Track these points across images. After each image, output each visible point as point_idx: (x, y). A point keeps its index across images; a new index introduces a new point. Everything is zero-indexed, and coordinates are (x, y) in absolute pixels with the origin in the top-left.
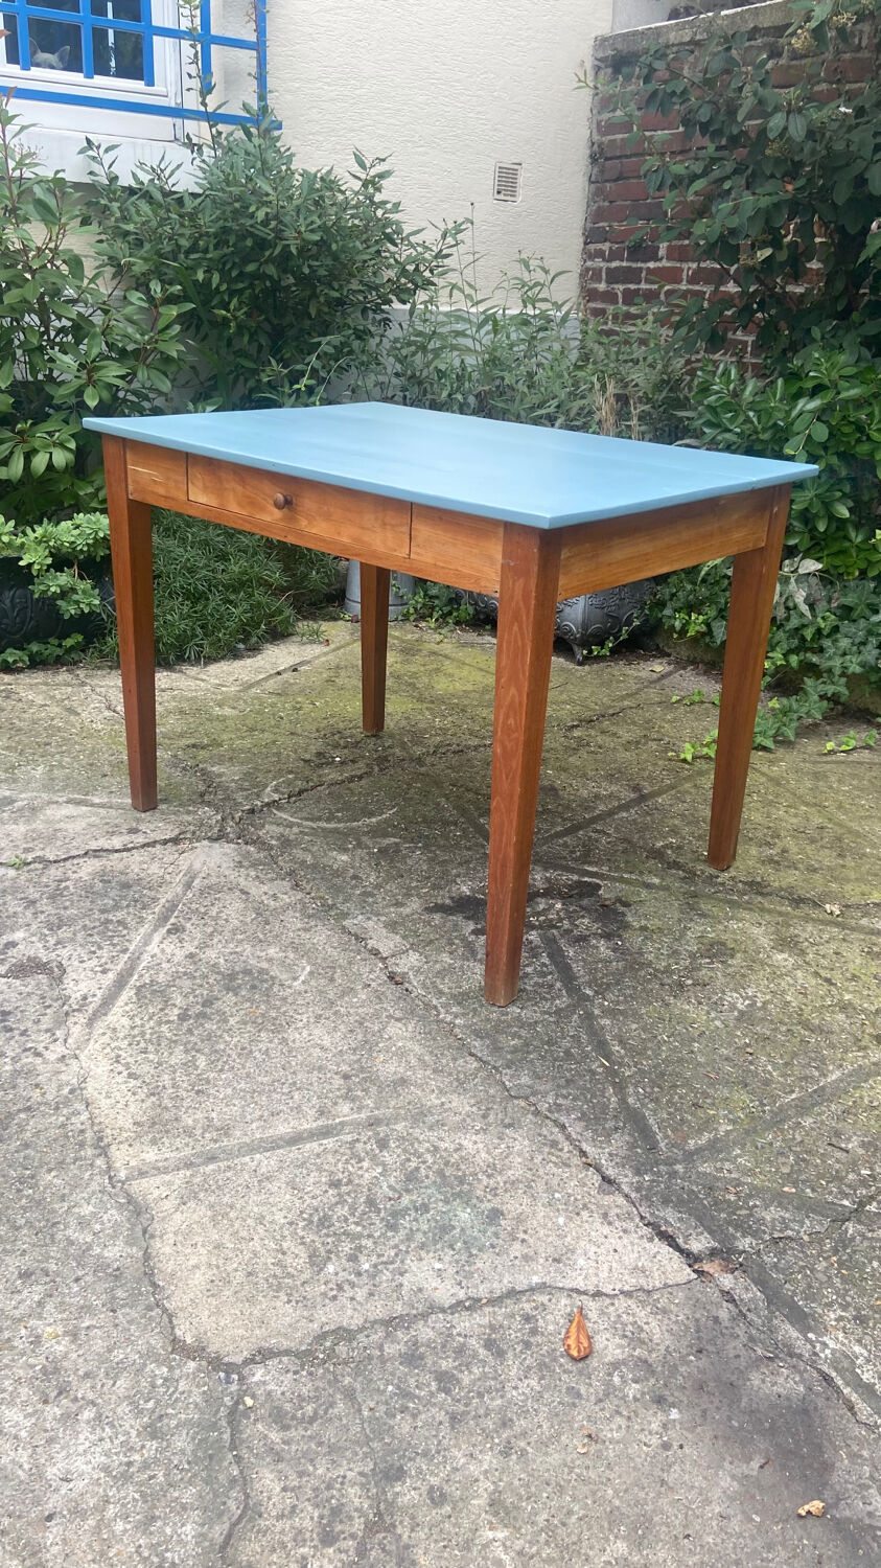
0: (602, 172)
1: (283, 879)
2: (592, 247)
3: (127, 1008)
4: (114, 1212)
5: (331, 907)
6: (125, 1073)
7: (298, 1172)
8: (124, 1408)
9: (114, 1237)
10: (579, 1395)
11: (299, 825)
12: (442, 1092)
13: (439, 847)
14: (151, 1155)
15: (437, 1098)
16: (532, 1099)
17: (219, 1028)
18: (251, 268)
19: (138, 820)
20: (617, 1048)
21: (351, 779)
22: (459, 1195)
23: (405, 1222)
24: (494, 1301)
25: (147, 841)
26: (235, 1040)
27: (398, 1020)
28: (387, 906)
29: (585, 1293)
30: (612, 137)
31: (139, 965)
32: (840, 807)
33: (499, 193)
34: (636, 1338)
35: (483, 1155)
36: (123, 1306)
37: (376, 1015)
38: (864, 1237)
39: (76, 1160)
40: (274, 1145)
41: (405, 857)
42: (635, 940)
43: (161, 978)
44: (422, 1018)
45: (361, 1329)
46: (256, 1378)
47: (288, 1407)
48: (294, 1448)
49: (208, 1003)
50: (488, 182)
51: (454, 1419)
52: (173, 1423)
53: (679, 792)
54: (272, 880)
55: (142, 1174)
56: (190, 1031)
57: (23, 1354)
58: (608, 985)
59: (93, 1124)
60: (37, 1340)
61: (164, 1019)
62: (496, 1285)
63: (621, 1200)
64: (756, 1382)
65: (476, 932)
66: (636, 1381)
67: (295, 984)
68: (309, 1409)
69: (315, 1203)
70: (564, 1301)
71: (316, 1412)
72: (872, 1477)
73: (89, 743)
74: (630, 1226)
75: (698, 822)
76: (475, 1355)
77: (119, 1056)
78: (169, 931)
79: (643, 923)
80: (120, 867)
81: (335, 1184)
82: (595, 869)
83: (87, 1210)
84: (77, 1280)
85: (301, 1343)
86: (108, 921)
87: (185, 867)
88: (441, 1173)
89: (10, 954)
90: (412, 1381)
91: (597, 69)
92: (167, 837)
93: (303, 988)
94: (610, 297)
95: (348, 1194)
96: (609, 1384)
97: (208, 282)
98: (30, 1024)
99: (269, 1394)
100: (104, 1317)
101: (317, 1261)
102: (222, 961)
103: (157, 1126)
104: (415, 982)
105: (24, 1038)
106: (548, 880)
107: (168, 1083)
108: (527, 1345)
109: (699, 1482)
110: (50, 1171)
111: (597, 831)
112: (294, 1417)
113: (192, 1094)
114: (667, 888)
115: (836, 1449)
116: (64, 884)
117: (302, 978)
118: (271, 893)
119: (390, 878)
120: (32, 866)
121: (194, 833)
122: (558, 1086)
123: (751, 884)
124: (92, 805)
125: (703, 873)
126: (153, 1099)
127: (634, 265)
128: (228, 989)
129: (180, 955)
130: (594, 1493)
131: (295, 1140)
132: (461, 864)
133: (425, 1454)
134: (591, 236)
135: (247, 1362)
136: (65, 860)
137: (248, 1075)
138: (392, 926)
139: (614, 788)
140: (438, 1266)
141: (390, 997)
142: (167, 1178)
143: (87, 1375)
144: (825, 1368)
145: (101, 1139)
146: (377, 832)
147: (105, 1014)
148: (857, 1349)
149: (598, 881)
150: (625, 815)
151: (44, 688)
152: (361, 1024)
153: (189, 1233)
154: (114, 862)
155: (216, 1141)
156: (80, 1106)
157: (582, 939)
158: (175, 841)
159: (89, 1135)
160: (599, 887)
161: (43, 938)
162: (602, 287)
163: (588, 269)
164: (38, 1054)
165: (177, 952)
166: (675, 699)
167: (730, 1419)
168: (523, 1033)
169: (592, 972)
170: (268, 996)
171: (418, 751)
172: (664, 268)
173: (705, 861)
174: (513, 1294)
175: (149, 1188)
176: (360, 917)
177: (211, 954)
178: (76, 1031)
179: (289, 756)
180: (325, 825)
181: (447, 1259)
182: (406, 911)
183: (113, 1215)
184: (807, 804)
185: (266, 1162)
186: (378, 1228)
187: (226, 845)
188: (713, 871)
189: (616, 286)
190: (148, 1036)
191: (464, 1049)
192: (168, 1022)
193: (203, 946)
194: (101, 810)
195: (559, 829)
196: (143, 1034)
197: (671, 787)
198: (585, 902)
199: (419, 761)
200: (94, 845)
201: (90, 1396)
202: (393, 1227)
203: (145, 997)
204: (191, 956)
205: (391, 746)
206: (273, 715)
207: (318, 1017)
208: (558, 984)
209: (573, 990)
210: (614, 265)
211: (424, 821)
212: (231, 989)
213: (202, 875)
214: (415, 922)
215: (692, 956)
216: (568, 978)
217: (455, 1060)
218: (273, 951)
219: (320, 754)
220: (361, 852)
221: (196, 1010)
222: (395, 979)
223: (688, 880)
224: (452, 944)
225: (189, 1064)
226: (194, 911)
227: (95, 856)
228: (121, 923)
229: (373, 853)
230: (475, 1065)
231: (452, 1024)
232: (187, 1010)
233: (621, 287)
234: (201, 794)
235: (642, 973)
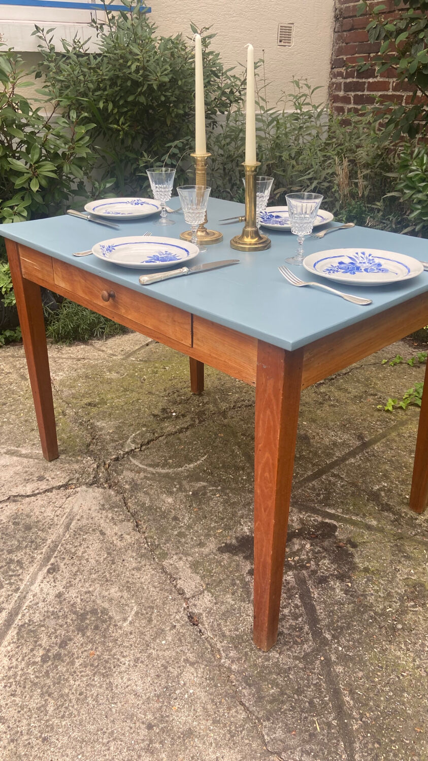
0: (341, 26)
1: (129, 520)
2: (336, 70)
3: (9, 648)
5: (157, 547)
11: (145, 471)
12: (218, 746)
13: (232, 490)
15: (214, 752)
17: (67, 670)
18: (131, 98)
19: (45, 469)
20: (348, 699)
21: (180, 431)
25: (48, 487)
26: (77, 683)
27: (192, 664)
28: (193, 546)
30: (347, 5)
31: (24, 603)
33: (280, 41)
37: (177, 659)
41: (209, 499)
42: (361, 582)
43: (37, 617)
44: (210, 661)
49: (63, 644)
50: (275, 36)
53: (388, 440)
54: (122, 521)
58: (342, 628)
61: (32, 660)
65: (251, 573)
67: (125, 625)
75: (401, 467)
78: (48, 572)
79: (367, 564)
80: (27, 510)
82: (333, 511)
86: (11, 561)
87: (68, 510)
92: (61, 484)
93: (129, 629)
94: (346, 100)
97: (105, 108)
102: (79, 600)
104: (207, 623)
106: (301, 521)
107: (24, 729)
111: (334, 475)
113: (39, 741)
114: (381, 530)
117: (130, 619)
118: (120, 534)
119: (198, 519)
121: (78, 479)
122: (304, 741)
124: (21, 456)
125: (406, 515)
126: (12, 745)
127: (360, 81)
129: (53, 592)
132: (244, 506)
134: (335, 64)
137: (81, 723)
138: (195, 566)
139: (346, 437)
141: (189, 640)
146: (193, 477)
149: (335, 523)
150: (353, 460)
151: (11, 359)
152: (166, 668)
154: (24, 506)
158: (66, 486)
160: (334, 528)
162: (341, 94)
163: (333, 84)
165: (51, 591)
166: (384, 361)
168: (280, 680)
169: (330, 614)
170: (105, 637)
171: (224, 406)
172: (378, 81)
173: (407, 504)
176: (175, 557)
177: (72, 593)
179: (145, 412)
180: (161, 470)
182: (206, 550)
187: (97, 490)
188: (412, 513)
189: (349, 93)
190: (18, 678)
191: (235, 697)
192: (34, 663)
193: (68, 585)
194: (25, 460)
195: (310, 473)
196: (15, 675)
197: (383, 436)
198: (326, 543)
199: (224, 414)
200: (14, 492)
203: (23, 637)
204: (59, 595)
205: (208, 402)
206: (140, 377)
207: (137, 660)
208: (306, 628)
209: (317, 634)
210: (348, 80)
211: (223, 467)
212: (81, 630)
213: (78, 517)
214: (210, 562)
215: (401, 599)
216: (313, 620)
217: (229, 709)
218: (114, 591)
219: (164, 410)
220: (181, 495)
221: (56, 650)
222: (193, 620)
223: (396, 522)
224: (234, 584)
225: (42, 709)
226: (68, 552)
227: (14, 501)
228: (19, 563)
229: (189, 496)
230: (243, 715)
231: (229, 669)
232: (48, 651)
233: (353, 94)
234: (88, 445)
235: (366, 616)
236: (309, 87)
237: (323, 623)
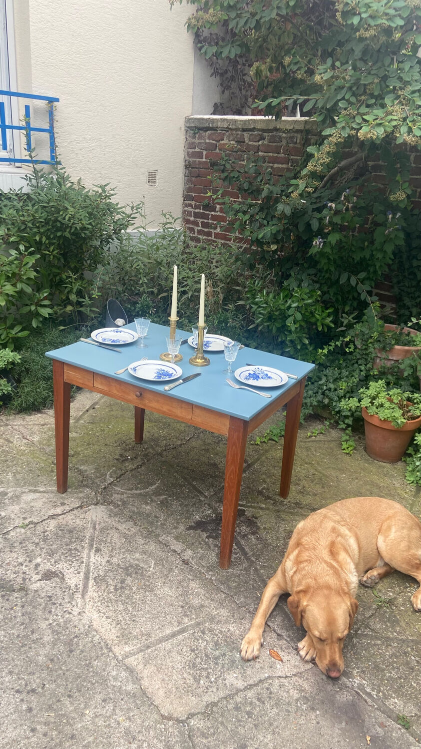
0: (190, 173)
1: (129, 521)
3: (94, 588)
4: (123, 672)
5: (152, 532)
6: (105, 616)
7: (179, 648)
8: (155, 741)
9: (128, 682)
10: (289, 712)
11: (126, 493)
12: (217, 609)
13: (182, 498)
14: (127, 649)
15: (215, 611)
16: (247, 607)
17: (131, 592)
18: (59, 234)
19: (63, 498)
21: (138, 467)
22: (234, 648)
23: (220, 661)
24: (256, 685)
25: (70, 508)
26: (138, 597)
27: (192, 580)
28: (172, 529)
29: (282, 677)
30: (195, 160)
31: (90, 568)
32: (318, 464)
33: (149, 182)
34: (301, 690)
35: (237, 632)
36: (141, 706)
37: (184, 579)
38: (359, 642)
39: (102, 655)
40: (167, 638)
41: (171, 504)
42: (263, 534)
43: (101, 573)
44: (201, 578)
45: (219, 701)
46: (192, 724)
47: (205, 731)
48: (212, 744)
49: (122, 582)
50: (145, 178)
51: (256, 726)
52: (173, 743)
53: (261, 462)
54: (125, 522)
55: (127, 657)
56: (121, 596)
57: (116, 728)
58: (259, 555)
59: (102, 640)
60: (119, 723)
61: (109, 591)
62: (255, 679)
63: (285, 642)
64: (338, 698)
65: (208, 537)
66: (304, 704)
67: (151, 569)
68: (212, 730)
69: (189, 659)
70: (277, 681)
71: (214, 732)
72: (376, 722)
73: (24, 458)
74: (290, 651)
76: (256, 704)
77: (99, 610)
78: (95, 551)
79: (264, 526)
80: (64, 522)
81: (193, 650)
82: (241, 503)
83: (114, 673)
84: (122, 700)
85: (202, 709)
86: (70, 550)
87: (89, 520)
88: (226, 641)
89: (39, 570)
90: (240, 716)
91: (187, 131)
92: (78, 505)
93: (154, 571)
95: (198, 653)
96: (297, 706)
97: (41, 239)
98: (61, 600)
99: (198, 728)
100: (136, 711)
101: (197, 680)
102: (120, 562)
103: (125, 637)
104: (193, 563)
105: (62, 607)
107: (122, 619)
108: (270, 698)
109: (330, 732)
110: (95, 660)
112: (208, 734)
113: (132, 622)
114: (268, 509)
115: (364, 715)
116: (46, 534)
117: (152, 566)
118: (127, 528)
119: (169, 516)
120: (30, 526)
121: (87, 502)
123: (296, 503)
124: (40, 492)
125: (279, 500)
126: (119, 626)
127: (206, 212)
128: (128, 575)
129: (104, 561)
130: (302, 741)
131: (174, 635)
132: (192, 506)
133: (251, 738)
135: (188, 718)
136: (42, 522)
137: (148, 611)
138: (177, 538)
140: (235, 675)
141: (187, 571)
142: (136, 657)
143: (139, 732)
144: (356, 690)
145: (107, 645)
146: (157, 493)
147: (87, 592)
148: (364, 682)
149: (244, 508)
150: (245, 475)
152: (180, 584)
153: (152, 677)
154: (61, 520)
155: (147, 640)
156: (95, 633)
157: (245, 536)
158: (81, 507)
159: (102, 644)
160: (245, 511)
161: (49, 560)
162: (192, 219)
164: (70, 613)
165: (102, 560)
167: (333, 711)
168: (236, 580)
169: (252, 550)
170: (143, 576)
171: (159, 449)
172: (219, 215)
173: (278, 495)
174: (261, 681)
175: (132, 661)
176: (164, 535)
177: (115, 560)
178: (79, 600)
179: (109, 457)
180: (135, 492)
181: (237, 672)
182: (180, 530)
183: (124, 674)
184: (306, 463)
185: (167, 645)
186: (212, 665)
187: (101, 507)
188: (281, 499)
189: (198, 219)
190: (106, 600)
191: (218, 590)
192: (111, 592)
193: (111, 556)
194: (45, 494)
196: (104, 599)
197: (258, 459)
198: (242, 519)
199: (160, 454)
200: (50, 513)
201: (144, 739)
202: (217, 664)
203: (98, 582)
204: (108, 561)
205: (147, 448)
206: (94, 435)
207: (164, 583)
208: (242, 557)
209: (248, 559)
210: (197, 211)
211: (173, 486)
212: (130, 575)
213: (98, 523)
214: (185, 535)
215: (284, 539)
216: (245, 554)
217: (217, 594)
218: (137, 555)
219: (121, 455)
220: (154, 504)
221: (119, 585)
222: (186, 562)
223: (274, 504)
224: (201, 544)
225: (126, 609)
226: (102, 541)
227: (53, 518)
228: (76, 549)
229: (159, 504)
230: (224, 596)
231: (211, 579)
232: (116, 586)
233: (201, 220)
234: (82, 482)
235: (269, 549)
236: (173, 218)
237: (251, 553)
